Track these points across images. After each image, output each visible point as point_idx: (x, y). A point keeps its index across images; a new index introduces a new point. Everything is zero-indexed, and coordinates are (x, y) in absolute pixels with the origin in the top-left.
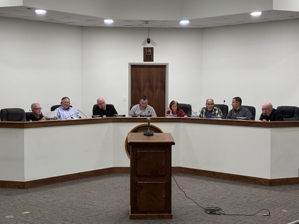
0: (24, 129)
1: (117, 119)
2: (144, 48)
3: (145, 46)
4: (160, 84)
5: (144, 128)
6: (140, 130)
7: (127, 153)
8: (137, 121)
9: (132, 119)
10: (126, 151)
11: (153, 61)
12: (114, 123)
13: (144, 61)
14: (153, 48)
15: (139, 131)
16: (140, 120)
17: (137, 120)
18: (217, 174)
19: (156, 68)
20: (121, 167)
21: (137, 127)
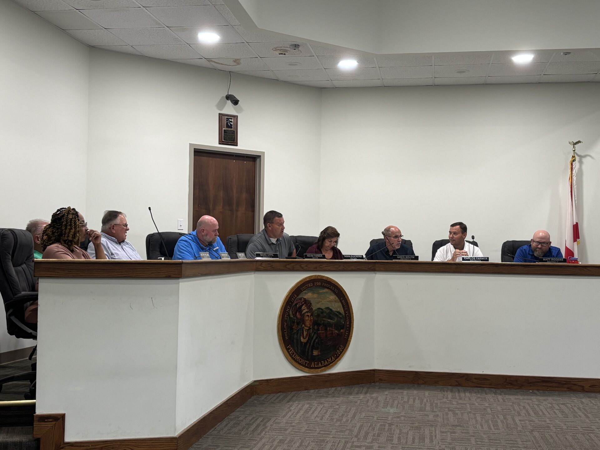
0: (180, 280)
1: (264, 265)
2: (220, 114)
3: (221, 110)
4: (244, 195)
5: (314, 285)
6: (308, 288)
7: (280, 344)
8: (303, 268)
9: (293, 264)
10: (279, 339)
11: (237, 145)
12: (256, 273)
13: (220, 144)
14: (237, 116)
15: (304, 292)
16: (306, 266)
17: (302, 266)
18: (475, 379)
19: (237, 161)
20: (270, 380)
21: (301, 281)
